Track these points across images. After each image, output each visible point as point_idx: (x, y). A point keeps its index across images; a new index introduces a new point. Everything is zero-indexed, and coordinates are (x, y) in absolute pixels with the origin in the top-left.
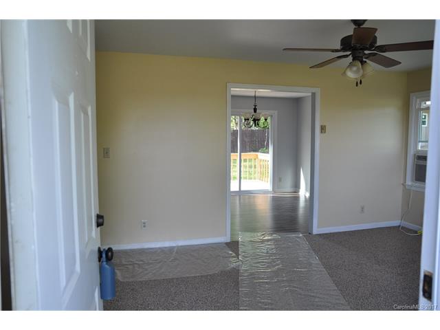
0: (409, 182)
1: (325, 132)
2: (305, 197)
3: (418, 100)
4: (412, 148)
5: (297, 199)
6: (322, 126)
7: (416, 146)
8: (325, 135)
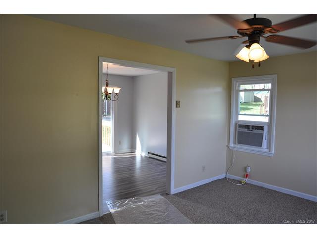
0: (232, 145)
1: (180, 106)
2: (141, 156)
3: (237, 83)
4: (234, 119)
5: (134, 158)
6: (177, 101)
7: (237, 117)
8: (179, 108)
